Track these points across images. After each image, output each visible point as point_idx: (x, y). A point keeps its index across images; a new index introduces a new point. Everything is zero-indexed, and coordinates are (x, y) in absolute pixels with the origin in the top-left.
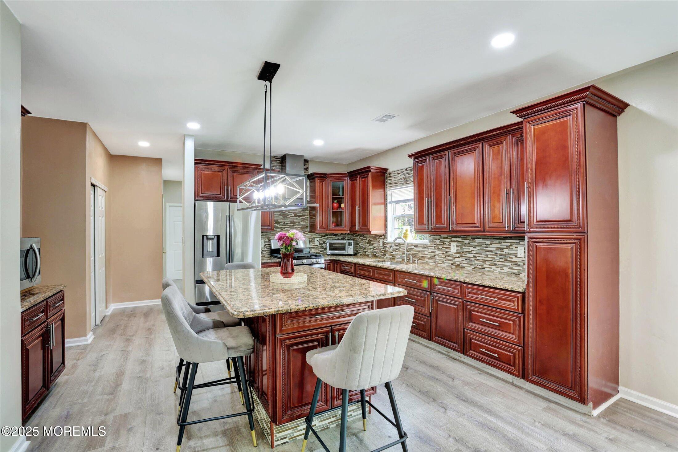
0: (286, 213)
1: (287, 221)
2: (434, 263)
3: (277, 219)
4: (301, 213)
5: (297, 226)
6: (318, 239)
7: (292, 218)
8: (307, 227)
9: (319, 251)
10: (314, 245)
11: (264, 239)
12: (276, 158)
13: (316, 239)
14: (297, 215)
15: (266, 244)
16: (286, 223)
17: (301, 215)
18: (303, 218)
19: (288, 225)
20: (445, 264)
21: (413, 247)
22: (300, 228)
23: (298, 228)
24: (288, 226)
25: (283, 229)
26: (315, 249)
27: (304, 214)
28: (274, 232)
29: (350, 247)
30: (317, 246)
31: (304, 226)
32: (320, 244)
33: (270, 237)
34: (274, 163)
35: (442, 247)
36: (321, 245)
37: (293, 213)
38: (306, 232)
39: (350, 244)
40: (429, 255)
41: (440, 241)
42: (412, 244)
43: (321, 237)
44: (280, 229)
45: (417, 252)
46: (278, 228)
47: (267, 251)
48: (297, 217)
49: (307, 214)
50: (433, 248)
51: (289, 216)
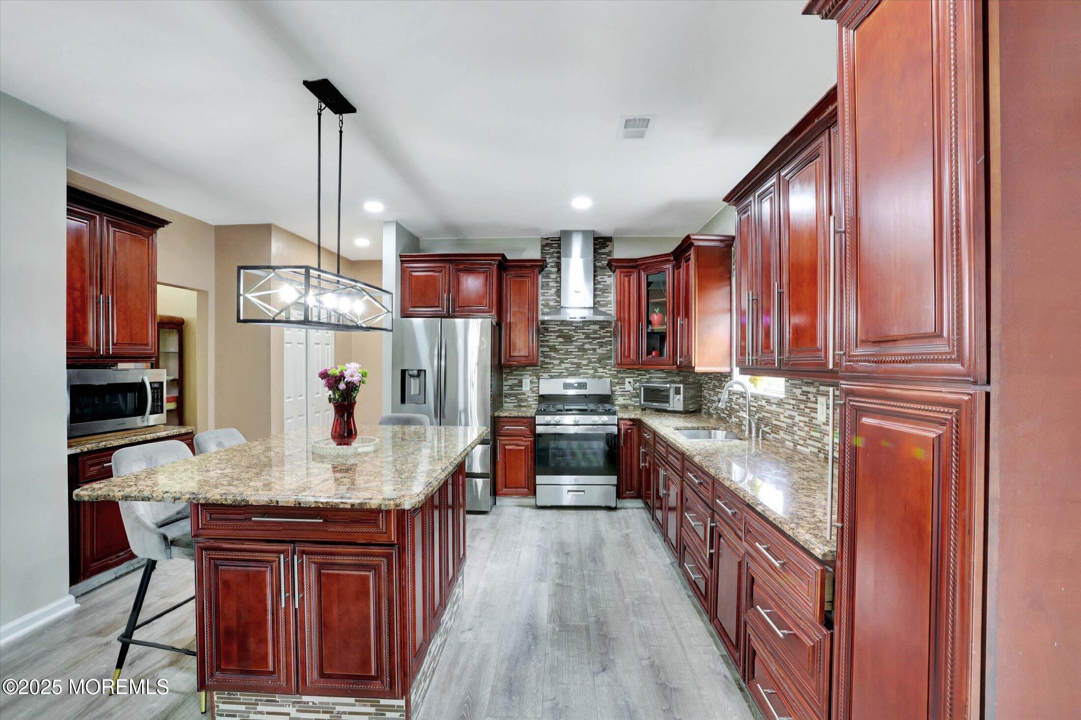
0: (570, 333)
1: (571, 348)
2: (793, 442)
3: (553, 344)
4: (598, 333)
5: (591, 356)
6: (631, 380)
7: (581, 342)
8: (610, 358)
9: (633, 403)
10: (623, 390)
11: (531, 378)
12: (551, 241)
13: (627, 380)
14: (591, 336)
15: (533, 385)
16: (569, 350)
17: (598, 336)
18: (600, 342)
19: (573, 353)
20: (807, 448)
21: (764, 403)
22: (596, 360)
23: (593, 360)
24: (574, 356)
25: (565, 361)
26: (625, 398)
27: (605, 334)
28: (549, 366)
29: (678, 397)
30: (629, 393)
31: (605, 356)
32: (634, 389)
33: (540, 374)
34: (548, 248)
35: (805, 407)
36: (635, 391)
37: (583, 334)
38: (607, 367)
39: (677, 391)
40: (786, 423)
41: (803, 391)
42: (763, 398)
43: (637, 375)
44: (559, 361)
45: (769, 415)
46: (555, 358)
47: (534, 398)
48: (591, 340)
49: (609, 334)
50: (791, 407)
51: (575, 339)
